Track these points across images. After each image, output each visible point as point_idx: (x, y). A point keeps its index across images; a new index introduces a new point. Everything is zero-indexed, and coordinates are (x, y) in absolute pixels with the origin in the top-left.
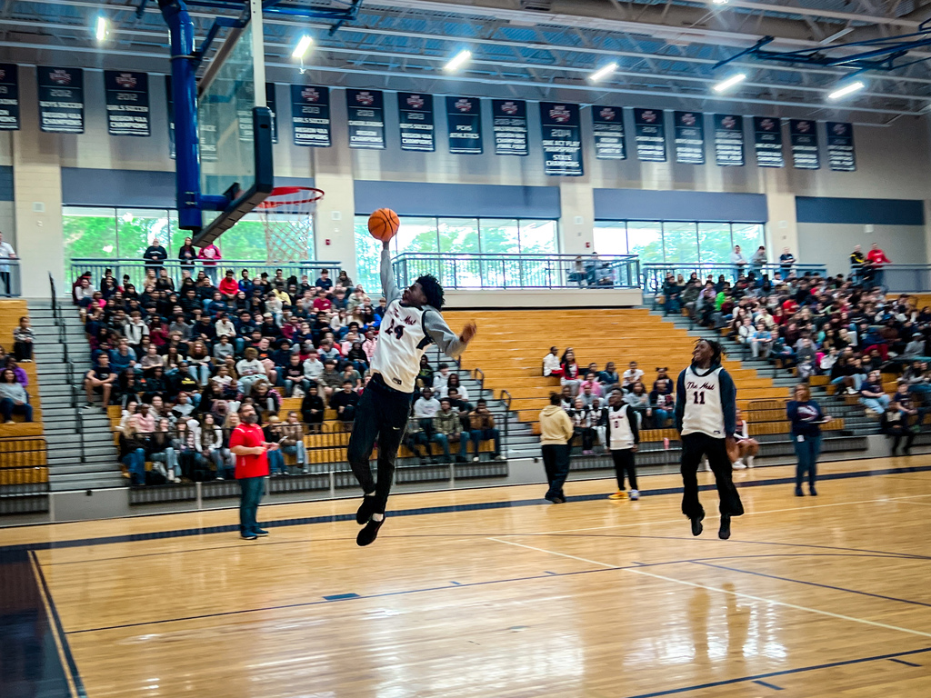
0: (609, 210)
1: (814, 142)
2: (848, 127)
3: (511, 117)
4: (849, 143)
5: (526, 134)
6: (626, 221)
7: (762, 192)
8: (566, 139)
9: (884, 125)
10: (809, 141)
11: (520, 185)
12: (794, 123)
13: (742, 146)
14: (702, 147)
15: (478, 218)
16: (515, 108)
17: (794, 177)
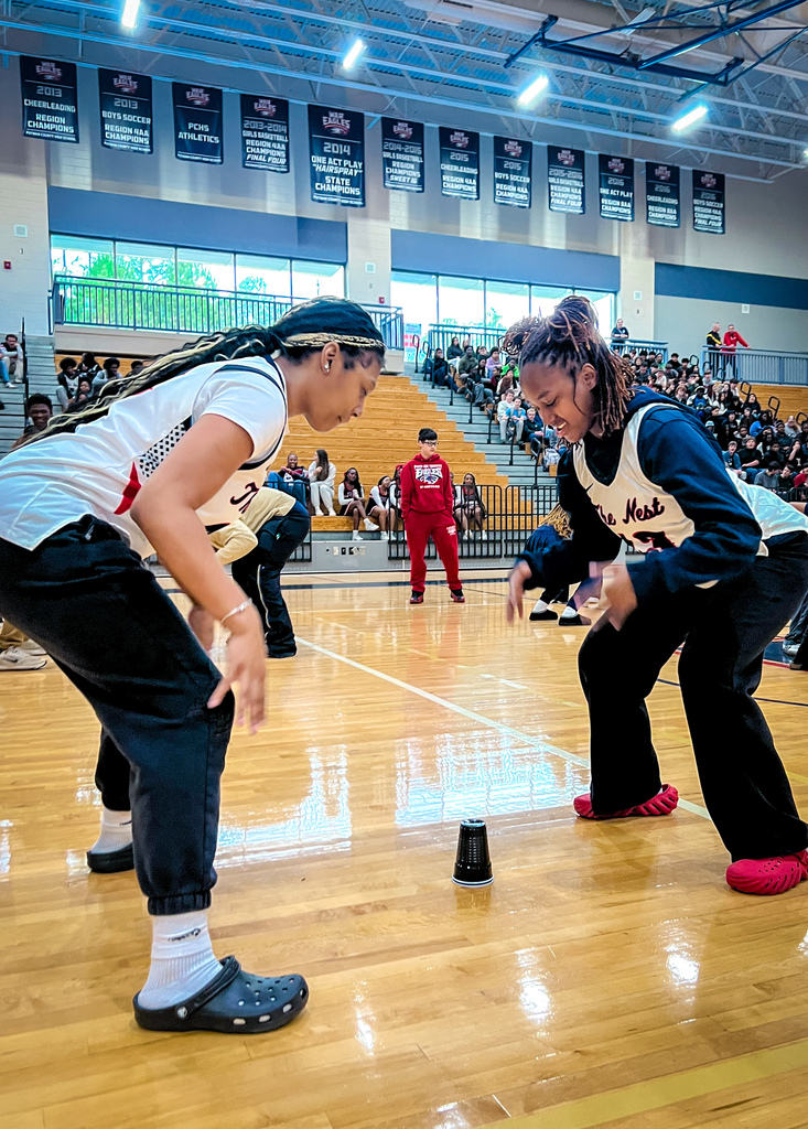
0: (413, 258)
1: (675, 193)
2: (720, 179)
3: (266, 120)
4: (720, 198)
5: (287, 145)
6: (437, 275)
7: (616, 254)
8: (344, 156)
9: (765, 181)
10: (669, 191)
11: (294, 214)
12: (651, 168)
13: (583, 190)
14: (529, 186)
15: (235, 253)
16: (273, 108)
17: (657, 237)
